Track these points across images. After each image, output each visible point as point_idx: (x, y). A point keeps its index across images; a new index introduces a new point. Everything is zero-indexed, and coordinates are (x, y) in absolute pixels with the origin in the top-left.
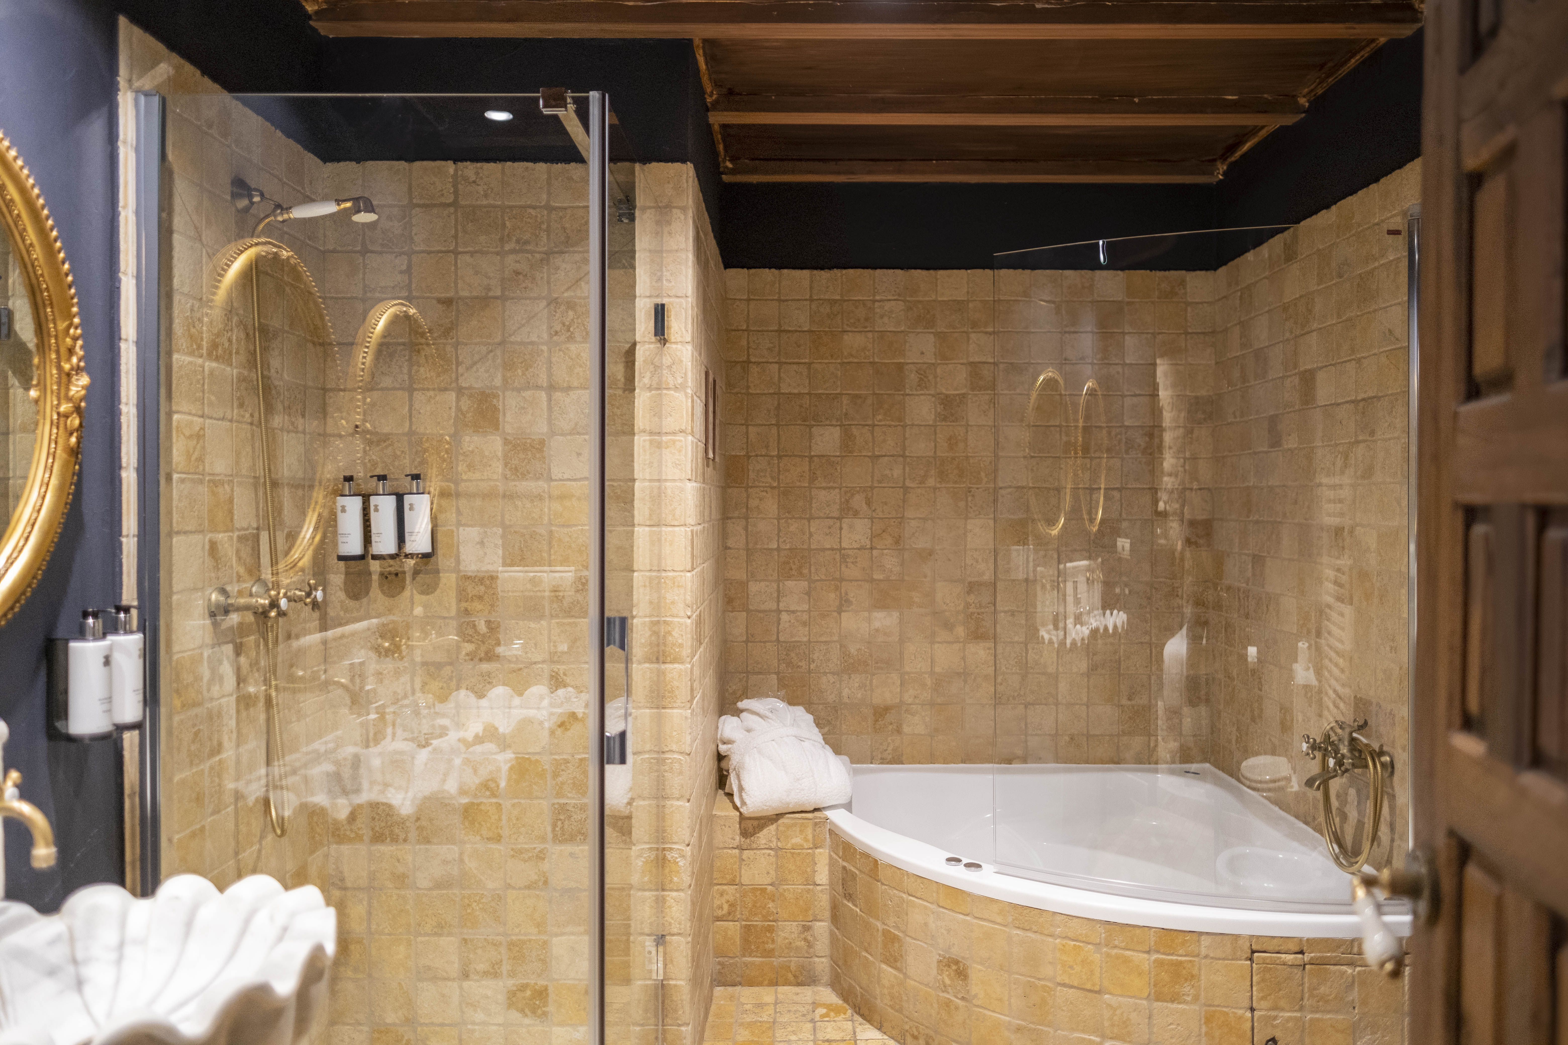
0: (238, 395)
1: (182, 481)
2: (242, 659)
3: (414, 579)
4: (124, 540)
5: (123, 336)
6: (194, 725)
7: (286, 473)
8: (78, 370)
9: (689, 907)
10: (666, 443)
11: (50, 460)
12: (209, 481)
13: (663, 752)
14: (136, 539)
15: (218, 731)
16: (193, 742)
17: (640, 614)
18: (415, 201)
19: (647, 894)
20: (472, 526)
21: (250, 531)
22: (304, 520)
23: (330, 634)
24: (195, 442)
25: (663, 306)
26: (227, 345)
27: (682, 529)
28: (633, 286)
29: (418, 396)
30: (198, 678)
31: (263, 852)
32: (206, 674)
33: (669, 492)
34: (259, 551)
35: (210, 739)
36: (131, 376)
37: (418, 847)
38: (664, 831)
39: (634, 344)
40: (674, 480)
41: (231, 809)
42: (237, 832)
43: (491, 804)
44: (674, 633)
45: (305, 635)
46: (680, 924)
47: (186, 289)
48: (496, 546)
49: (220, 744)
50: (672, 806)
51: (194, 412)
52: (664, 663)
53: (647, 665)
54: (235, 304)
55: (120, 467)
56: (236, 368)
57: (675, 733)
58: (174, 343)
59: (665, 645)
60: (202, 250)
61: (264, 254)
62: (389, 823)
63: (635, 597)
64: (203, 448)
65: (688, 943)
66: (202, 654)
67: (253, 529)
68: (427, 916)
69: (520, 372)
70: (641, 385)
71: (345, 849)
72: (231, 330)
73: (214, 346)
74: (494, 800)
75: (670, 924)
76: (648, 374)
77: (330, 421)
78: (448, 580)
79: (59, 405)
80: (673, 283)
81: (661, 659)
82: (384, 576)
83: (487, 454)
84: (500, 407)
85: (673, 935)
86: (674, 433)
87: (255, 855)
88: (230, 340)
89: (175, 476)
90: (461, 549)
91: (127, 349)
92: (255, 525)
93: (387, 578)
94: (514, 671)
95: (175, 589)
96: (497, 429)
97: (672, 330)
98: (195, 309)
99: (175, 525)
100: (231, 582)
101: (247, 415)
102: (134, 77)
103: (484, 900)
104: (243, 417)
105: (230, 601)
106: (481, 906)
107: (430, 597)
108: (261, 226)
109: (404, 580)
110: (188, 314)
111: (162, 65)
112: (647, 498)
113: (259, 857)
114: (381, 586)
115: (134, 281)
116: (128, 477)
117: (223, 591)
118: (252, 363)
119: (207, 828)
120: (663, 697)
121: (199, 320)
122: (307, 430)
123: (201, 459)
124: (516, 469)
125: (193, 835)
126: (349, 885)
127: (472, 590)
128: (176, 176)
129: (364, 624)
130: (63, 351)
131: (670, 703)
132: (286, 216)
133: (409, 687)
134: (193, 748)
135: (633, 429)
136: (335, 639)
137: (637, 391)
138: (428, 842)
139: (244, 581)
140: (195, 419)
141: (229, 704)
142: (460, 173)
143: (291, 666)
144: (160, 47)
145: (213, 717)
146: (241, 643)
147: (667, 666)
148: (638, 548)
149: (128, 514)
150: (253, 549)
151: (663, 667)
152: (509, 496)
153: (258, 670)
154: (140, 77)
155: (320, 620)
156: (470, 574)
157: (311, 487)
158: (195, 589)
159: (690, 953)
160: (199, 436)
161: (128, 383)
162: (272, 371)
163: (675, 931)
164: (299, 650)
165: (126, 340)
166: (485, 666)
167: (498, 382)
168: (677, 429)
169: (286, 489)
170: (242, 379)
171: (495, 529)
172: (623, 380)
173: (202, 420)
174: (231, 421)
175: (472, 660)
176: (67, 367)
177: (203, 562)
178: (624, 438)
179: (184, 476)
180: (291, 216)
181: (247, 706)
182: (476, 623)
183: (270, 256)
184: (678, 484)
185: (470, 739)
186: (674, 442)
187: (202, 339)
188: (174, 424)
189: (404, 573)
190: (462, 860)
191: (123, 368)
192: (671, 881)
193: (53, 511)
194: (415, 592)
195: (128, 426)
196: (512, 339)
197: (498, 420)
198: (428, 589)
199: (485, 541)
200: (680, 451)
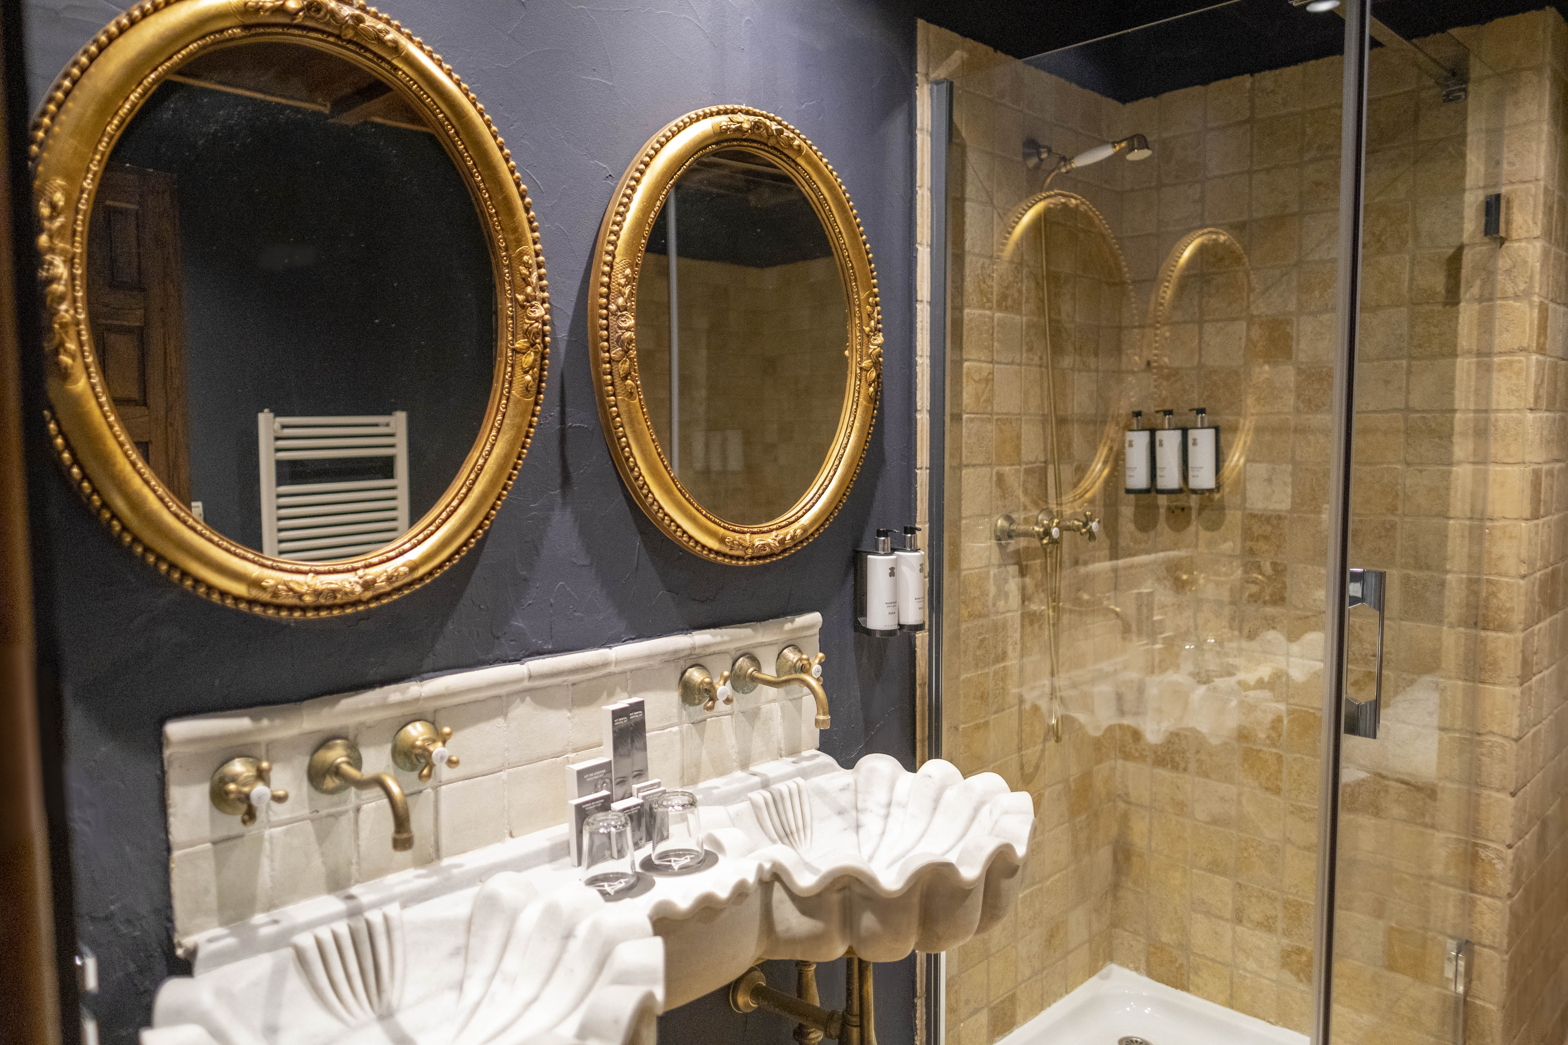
0: (1027, 340)
1: (972, 420)
2: (1028, 580)
3: (1199, 514)
4: (918, 472)
5: (919, 298)
6: (980, 634)
7: (1077, 410)
8: (876, 330)
9: (1507, 920)
10: (1500, 364)
11: (854, 407)
12: (997, 420)
13: (1479, 734)
14: (928, 471)
15: (1003, 642)
16: (979, 647)
17: (1455, 569)
18: (1210, 125)
19: (1451, 890)
20: (1260, 462)
21: (1038, 464)
22: (1095, 454)
23: (1121, 562)
24: (984, 385)
25: (1498, 197)
26: (1016, 295)
27: (1516, 468)
28: (1462, 177)
29: (1208, 328)
30: (984, 593)
31: (1046, 753)
32: (992, 590)
33: (1501, 424)
34: (1046, 483)
35: (995, 647)
36: (925, 332)
37: (1197, 779)
38: (1478, 824)
39: (1460, 249)
40: (1509, 411)
41: (1015, 709)
42: (1020, 731)
43: (1271, 754)
44: (1500, 595)
45: (1094, 562)
46: (1494, 936)
47: (977, 250)
48: (1285, 483)
49: (1005, 653)
50: (1490, 797)
51: (983, 358)
52: (1484, 629)
53: (1462, 629)
54: (1026, 257)
55: (916, 411)
56: (1026, 315)
57: (1496, 713)
58: (964, 299)
59: (1487, 608)
60: (993, 214)
61: (1052, 206)
62: (1170, 750)
63: (1449, 548)
64: (992, 390)
65: (1504, 961)
66: (988, 572)
67: (1041, 462)
68: (1204, 848)
69: (1317, 294)
70: (1468, 296)
71: (1130, 765)
72: (1022, 281)
73: (1004, 297)
74: (1274, 750)
75: (1480, 932)
76: (1478, 282)
77: (1124, 358)
78: (1234, 517)
79: (862, 361)
80: (1517, 166)
81: (1480, 624)
82: (1171, 510)
83: (1278, 385)
84: (1294, 335)
85: (1484, 946)
86: (1511, 352)
87: (1038, 754)
88: (1020, 291)
89: (965, 416)
90: (1248, 486)
91: (922, 310)
92: (1043, 460)
93: (1173, 512)
94: (1300, 618)
95: (963, 515)
96: (1290, 358)
97: (1514, 225)
98: (986, 266)
99: (964, 459)
100: (1018, 511)
101: (1036, 358)
102: (931, 69)
103: (1261, 848)
104: (1033, 360)
105: (1014, 527)
106: (1258, 853)
107: (1215, 533)
108: (1048, 180)
109: (1189, 515)
110: (979, 271)
111: (957, 52)
112: (1471, 432)
113: (1041, 757)
114: (1168, 519)
115: (929, 250)
116: (922, 419)
117: (1008, 518)
118: (1040, 311)
119: (991, 723)
120: (1482, 669)
121: (989, 276)
122: (1100, 368)
123: (989, 401)
124: (1309, 401)
125: (977, 727)
126: (1133, 800)
127: (1257, 529)
128: (968, 149)
129: (1152, 557)
130: (864, 316)
131: (1491, 677)
132: (1069, 167)
133: (1191, 623)
134: (978, 653)
135: (1455, 350)
136: (1125, 568)
137: (1462, 304)
138: (1207, 777)
139: (1030, 510)
140: (984, 365)
141: (1014, 617)
142: (1257, 85)
143: (1079, 590)
144: (955, 37)
145: (999, 629)
146: (1027, 565)
147: (1489, 633)
148: (1456, 492)
149: (922, 450)
150: (1040, 481)
151: (1483, 633)
152: (1301, 430)
153: (1043, 591)
154: (936, 68)
155: (1110, 549)
156: (1256, 512)
157: (1104, 422)
158: (983, 516)
159: (1505, 973)
160: (988, 380)
161: (922, 338)
162: (1063, 315)
163: (1487, 942)
164: (1087, 575)
165: (922, 301)
166: (1270, 610)
167: (1292, 306)
168: (1516, 347)
169: (1076, 425)
170: (1031, 325)
171: (1284, 466)
172: (1443, 292)
173: (991, 365)
174: (1020, 365)
175: (1256, 602)
176: (867, 329)
177: (991, 492)
178: (1443, 362)
179: (973, 416)
180: (1073, 166)
181: (1032, 623)
182: (1262, 564)
183: (1059, 207)
184: (1514, 415)
185: (1252, 683)
186: (1511, 363)
187: (992, 293)
188: (965, 370)
189: (1190, 508)
190: (1240, 802)
191: (919, 325)
192: (1484, 884)
193: (856, 448)
194: (1200, 527)
195: (923, 375)
196: (1310, 258)
197: (1290, 348)
198: (1214, 525)
199: (1274, 477)
200: (1518, 374)
